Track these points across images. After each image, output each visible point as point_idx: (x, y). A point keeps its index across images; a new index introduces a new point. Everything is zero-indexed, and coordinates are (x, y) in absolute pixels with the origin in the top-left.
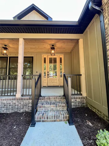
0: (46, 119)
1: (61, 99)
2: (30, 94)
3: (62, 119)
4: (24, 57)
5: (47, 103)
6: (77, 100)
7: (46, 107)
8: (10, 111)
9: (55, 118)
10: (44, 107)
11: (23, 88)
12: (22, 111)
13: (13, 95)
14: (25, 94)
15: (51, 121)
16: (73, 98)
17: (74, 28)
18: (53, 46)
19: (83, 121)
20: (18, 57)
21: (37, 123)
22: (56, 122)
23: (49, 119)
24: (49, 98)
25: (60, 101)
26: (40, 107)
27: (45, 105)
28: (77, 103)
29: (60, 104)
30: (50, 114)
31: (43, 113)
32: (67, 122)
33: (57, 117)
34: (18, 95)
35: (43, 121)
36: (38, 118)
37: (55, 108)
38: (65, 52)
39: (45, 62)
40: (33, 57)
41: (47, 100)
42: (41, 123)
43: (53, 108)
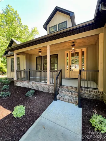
0: (63, 100)
1: (77, 89)
2: (53, 82)
3: (74, 102)
4: (51, 55)
5: (65, 90)
6: (92, 93)
7: (64, 93)
8: (45, 91)
9: (68, 100)
10: (63, 92)
11: (51, 78)
12: (50, 92)
13: (46, 82)
14: (52, 82)
15: (66, 101)
16: (88, 90)
17: (90, 27)
18: (73, 43)
19: (90, 108)
20: (47, 56)
21: (58, 100)
22: (69, 103)
23: (65, 100)
24: (67, 87)
25: (75, 91)
26: (60, 92)
27: (64, 92)
28: (92, 95)
29: (75, 93)
30: (66, 97)
31: (62, 96)
32: (77, 105)
33: (70, 100)
34: (48, 83)
35: (61, 100)
36: (58, 98)
37: (70, 94)
38: (88, 44)
39: (67, 56)
40: (57, 54)
41: (66, 88)
42: (60, 101)
43: (69, 94)
